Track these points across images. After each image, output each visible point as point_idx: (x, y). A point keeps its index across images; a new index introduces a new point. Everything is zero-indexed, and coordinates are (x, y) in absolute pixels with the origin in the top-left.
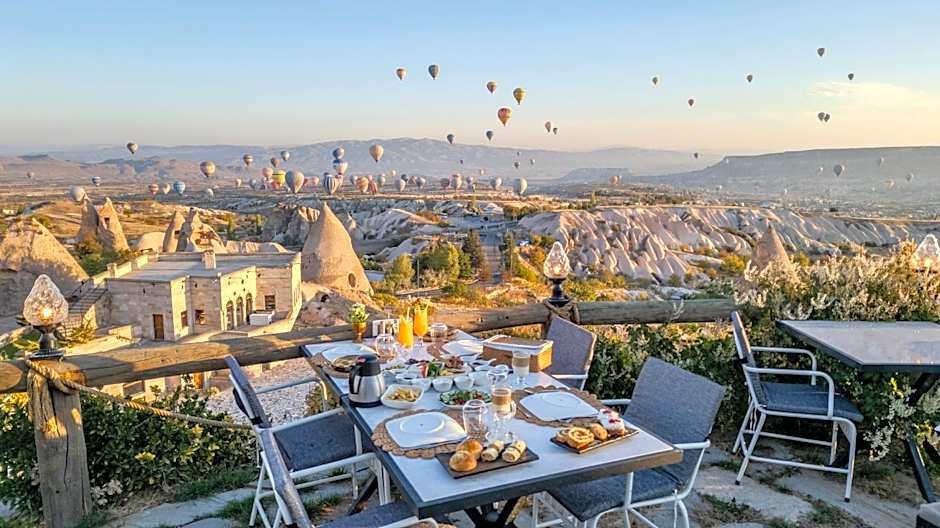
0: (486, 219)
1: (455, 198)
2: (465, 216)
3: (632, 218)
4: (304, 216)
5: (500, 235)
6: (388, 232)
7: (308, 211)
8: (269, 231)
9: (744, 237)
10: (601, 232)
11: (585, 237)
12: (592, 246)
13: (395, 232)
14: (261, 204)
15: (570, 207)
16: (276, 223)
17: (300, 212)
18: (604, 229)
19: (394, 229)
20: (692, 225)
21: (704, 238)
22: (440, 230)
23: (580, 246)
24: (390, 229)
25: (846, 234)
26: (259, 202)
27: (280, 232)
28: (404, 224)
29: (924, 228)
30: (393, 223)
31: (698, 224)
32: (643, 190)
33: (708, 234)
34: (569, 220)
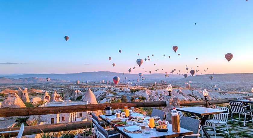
0: (126, 92)
1: (116, 87)
2: (120, 91)
3: (165, 92)
4: (76, 92)
5: (130, 96)
6: (99, 96)
7: (77, 91)
8: (66, 97)
9: (194, 97)
10: (157, 96)
11: (153, 97)
12: (155, 99)
13: (101, 96)
14: (63, 90)
15: (148, 89)
16: (68, 94)
17: (75, 91)
18: (158, 95)
19: (101, 95)
20: (180, 94)
21: (184, 97)
22: (113, 95)
23: (152, 99)
24: (100, 95)
25: (220, 96)
26: (62, 89)
27: (69, 97)
28: (104, 94)
29: (240, 94)
30: (101, 94)
31: (182, 93)
32: (165, 84)
33: (185, 96)
34: (148, 92)
